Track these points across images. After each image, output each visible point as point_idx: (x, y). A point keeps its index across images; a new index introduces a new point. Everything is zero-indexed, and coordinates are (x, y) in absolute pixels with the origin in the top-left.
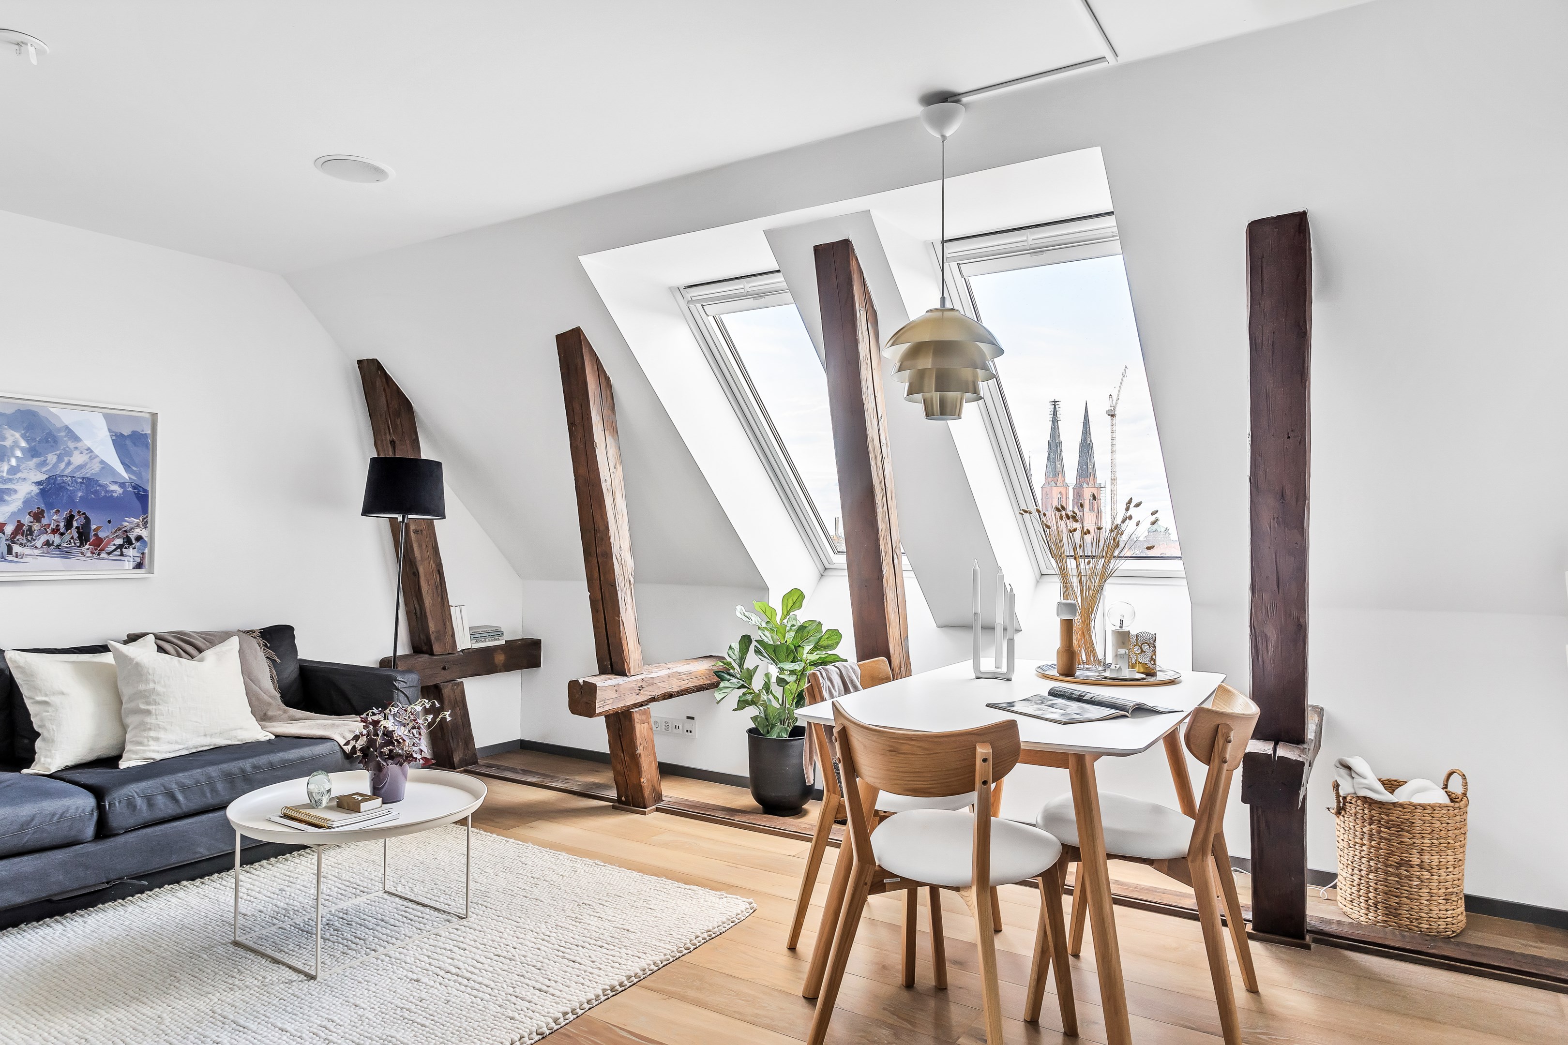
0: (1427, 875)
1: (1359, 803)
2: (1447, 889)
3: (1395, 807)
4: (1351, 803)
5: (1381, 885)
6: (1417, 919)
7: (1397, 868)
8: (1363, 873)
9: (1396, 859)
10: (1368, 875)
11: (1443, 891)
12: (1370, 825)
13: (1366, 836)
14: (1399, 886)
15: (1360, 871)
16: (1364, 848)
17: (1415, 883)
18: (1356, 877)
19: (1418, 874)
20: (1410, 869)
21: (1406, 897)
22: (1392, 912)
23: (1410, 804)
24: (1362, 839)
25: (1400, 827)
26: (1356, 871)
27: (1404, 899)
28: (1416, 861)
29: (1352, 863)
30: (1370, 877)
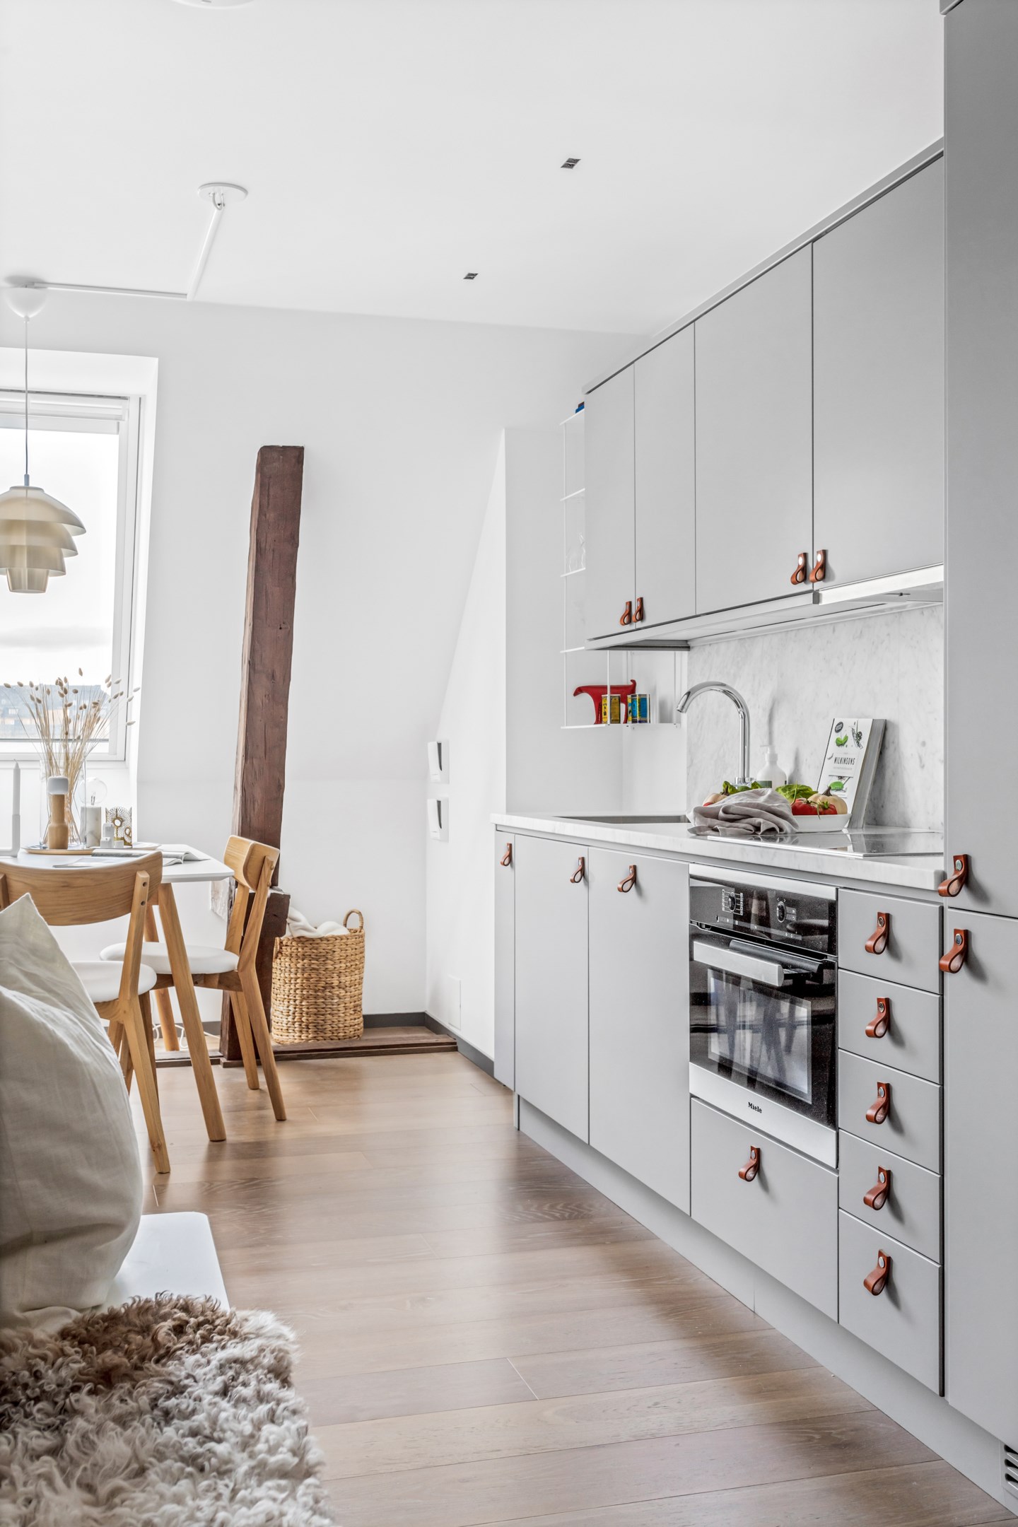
0: (343, 992)
1: (294, 943)
2: (355, 1001)
3: (322, 941)
4: (286, 946)
5: (312, 1008)
6: (336, 1030)
7: (323, 991)
8: (297, 1002)
9: (322, 984)
10: (301, 1002)
11: (352, 1004)
12: (303, 960)
13: (300, 971)
14: (324, 1006)
15: (295, 1001)
16: (299, 981)
17: (335, 1001)
18: (291, 1008)
19: (338, 993)
20: (332, 990)
21: (329, 1014)
22: (319, 1029)
23: (333, 937)
24: (296, 974)
25: (324, 957)
26: (292, 1002)
27: (328, 1016)
28: (336, 983)
29: (288, 996)
30: (303, 1003)
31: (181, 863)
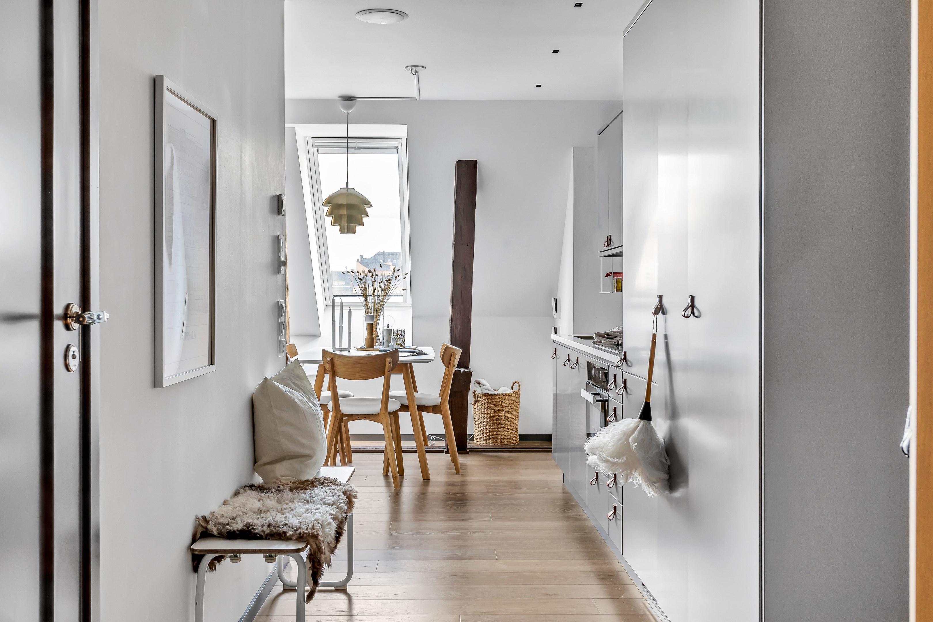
0: (507, 422)
1: (483, 397)
2: (513, 426)
3: (496, 396)
4: (480, 398)
5: (491, 429)
6: (503, 440)
7: (497, 420)
8: (485, 425)
9: (496, 417)
10: (486, 426)
11: (512, 427)
12: (487, 405)
13: (486, 410)
14: (497, 428)
15: (484, 425)
16: (485, 415)
17: (503, 425)
18: (482, 428)
19: (504, 421)
20: (501, 420)
21: (500, 432)
22: (495, 439)
23: (502, 394)
24: (484, 412)
25: (498, 404)
26: (482, 425)
27: (499, 432)
28: (503, 416)
29: (481, 422)
30: (487, 426)
31: (416, 355)
